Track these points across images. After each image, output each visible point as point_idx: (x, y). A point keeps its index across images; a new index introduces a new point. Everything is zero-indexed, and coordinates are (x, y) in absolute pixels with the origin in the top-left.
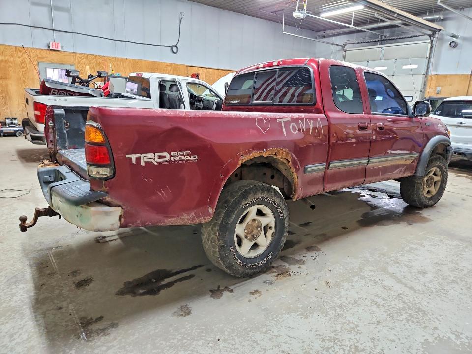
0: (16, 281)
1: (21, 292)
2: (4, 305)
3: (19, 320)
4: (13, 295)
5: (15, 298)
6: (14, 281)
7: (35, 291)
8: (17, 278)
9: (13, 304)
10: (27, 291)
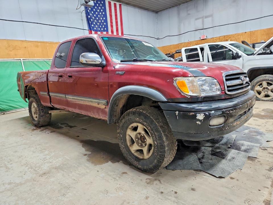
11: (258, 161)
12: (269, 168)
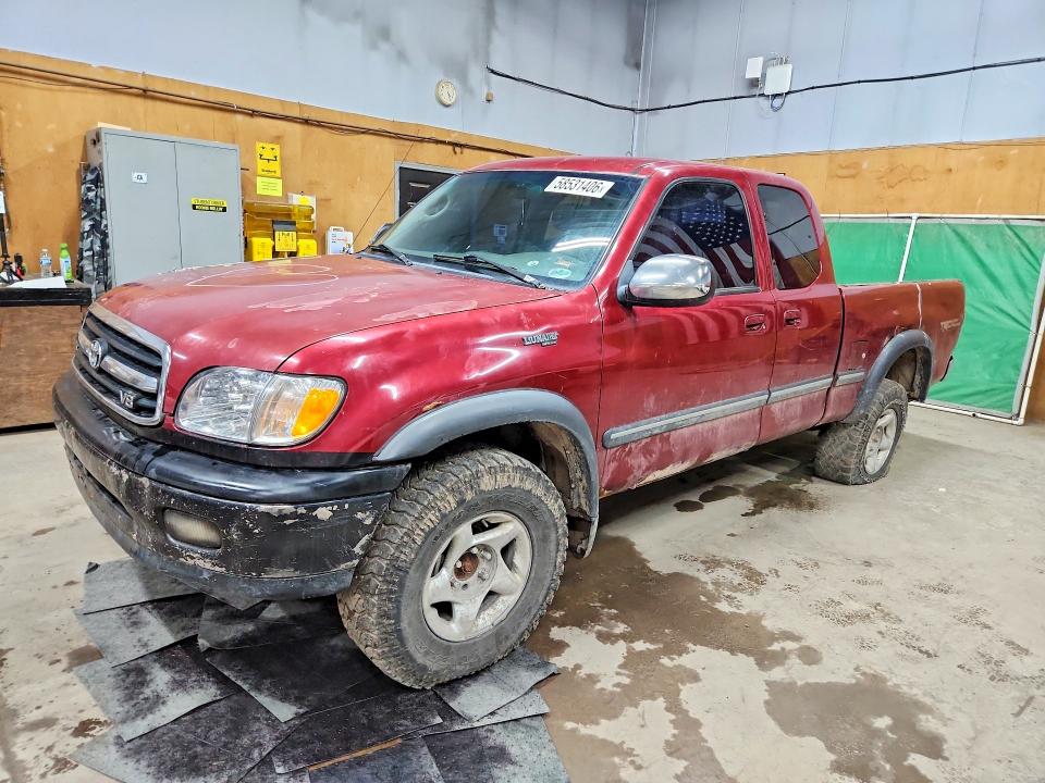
11: (58, 661)
12: (5, 659)
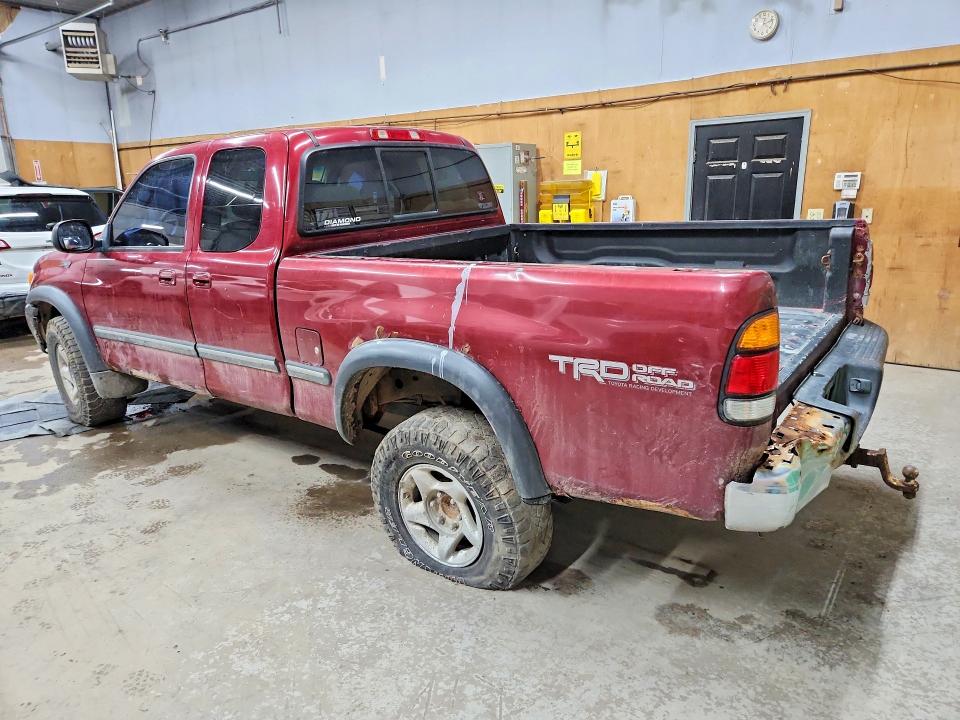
0: (923, 588)
1: (921, 565)
2: (955, 561)
3: (939, 533)
4: (938, 568)
5: (936, 561)
6: (928, 593)
7: (900, 555)
8: (920, 594)
9: (941, 556)
10: (911, 562)
